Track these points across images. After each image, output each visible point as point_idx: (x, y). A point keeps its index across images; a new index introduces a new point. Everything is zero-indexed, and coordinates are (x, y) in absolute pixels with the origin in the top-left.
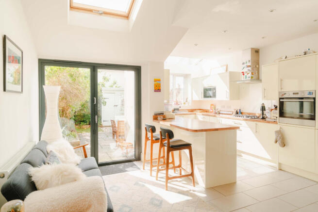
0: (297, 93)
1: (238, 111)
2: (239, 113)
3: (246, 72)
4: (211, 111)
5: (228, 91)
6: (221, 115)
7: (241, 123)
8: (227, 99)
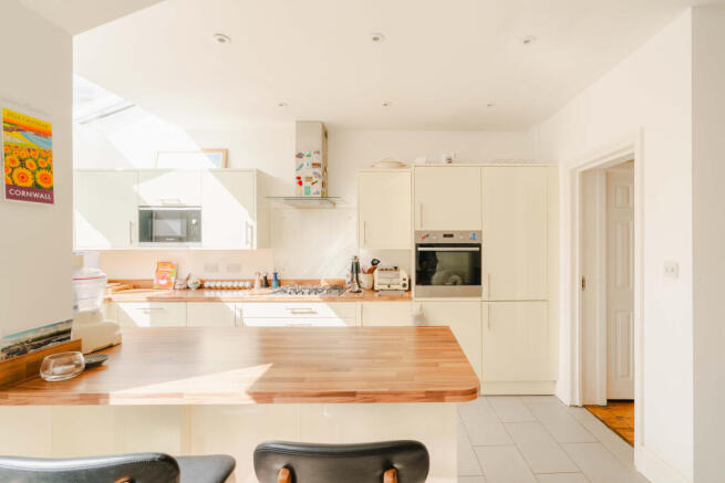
0: (451, 236)
1: (271, 277)
2: (274, 283)
3: (309, 179)
4: (164, 282)
5: (254, 223)
6: (207, 294)
7: (313, 310)
8: (248, 247)
